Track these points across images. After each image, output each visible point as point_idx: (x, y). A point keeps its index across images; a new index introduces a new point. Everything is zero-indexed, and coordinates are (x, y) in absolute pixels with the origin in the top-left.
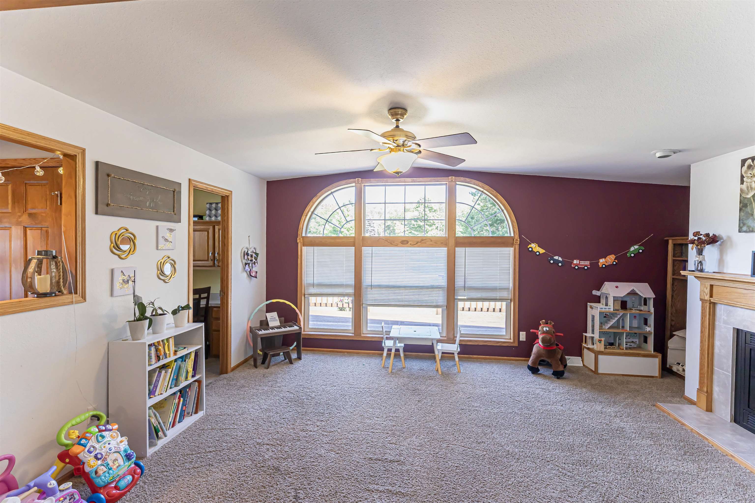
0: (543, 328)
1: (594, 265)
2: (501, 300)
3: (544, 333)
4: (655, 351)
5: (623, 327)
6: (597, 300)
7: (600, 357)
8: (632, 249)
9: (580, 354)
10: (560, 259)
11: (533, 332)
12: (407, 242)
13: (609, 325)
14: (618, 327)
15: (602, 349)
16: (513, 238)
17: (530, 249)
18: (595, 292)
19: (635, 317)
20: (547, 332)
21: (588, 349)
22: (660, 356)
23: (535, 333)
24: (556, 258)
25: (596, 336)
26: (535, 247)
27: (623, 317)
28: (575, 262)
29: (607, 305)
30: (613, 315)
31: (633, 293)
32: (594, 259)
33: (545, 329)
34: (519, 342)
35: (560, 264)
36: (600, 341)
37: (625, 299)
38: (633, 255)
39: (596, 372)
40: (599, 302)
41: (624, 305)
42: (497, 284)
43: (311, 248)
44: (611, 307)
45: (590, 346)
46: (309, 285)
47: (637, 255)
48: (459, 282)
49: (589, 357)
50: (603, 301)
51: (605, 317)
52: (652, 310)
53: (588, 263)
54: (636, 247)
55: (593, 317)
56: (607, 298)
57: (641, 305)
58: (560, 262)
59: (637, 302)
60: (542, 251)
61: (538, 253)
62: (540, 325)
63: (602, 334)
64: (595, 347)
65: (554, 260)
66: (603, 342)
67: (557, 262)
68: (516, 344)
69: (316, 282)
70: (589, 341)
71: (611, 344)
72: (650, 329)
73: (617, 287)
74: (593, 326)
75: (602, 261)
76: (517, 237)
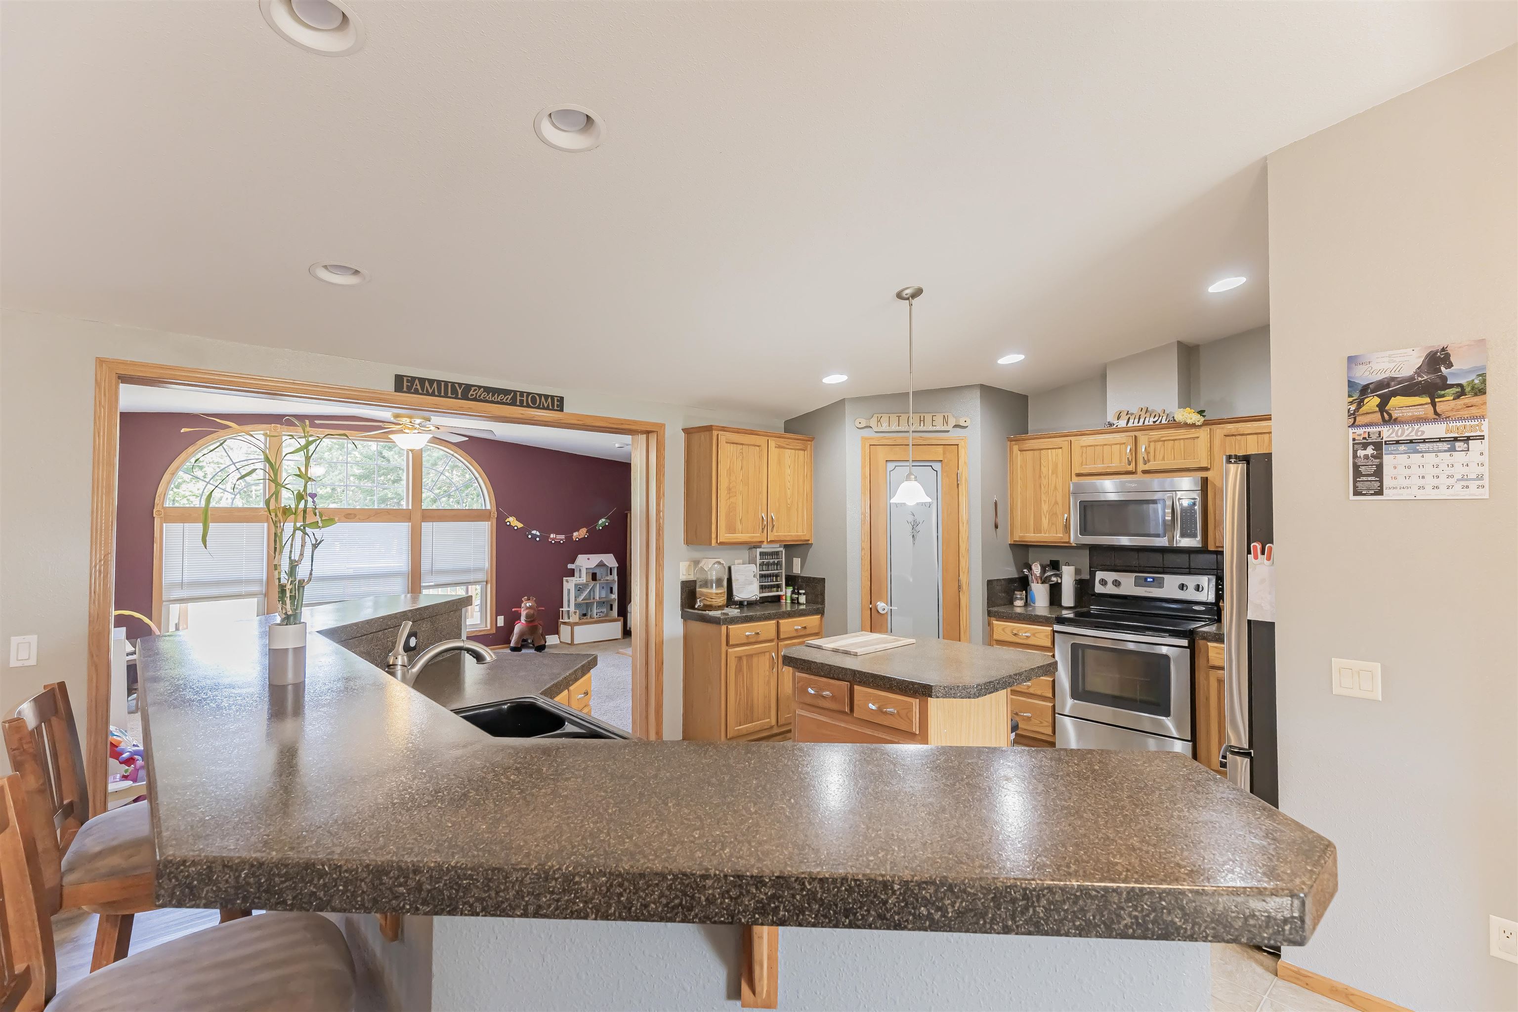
0: (525, 604)
1: (569, 538)
2: (475, 583)
3: (527, 608)
4: (618, 615)
5: (594, 598)
6: (572, 573)
7: (576, 628)
8: (600, 522)
9: (556, 632)
10: (538, 533)
11: (515, 611)
12: (355, 515)
13: (582, 597)
14: (590, 599)
15: (577, 620)
16: (490, 512)
17: (508, 524)
18: (570, 566)
19: (603, 588)
20: (530, 608)
21: (565, 623)
22: (622, 619)
23: (517, 611)
24: (534, 532)
25: (572, 609)
26: (513, 521)
27: (593, 589)
28: (552, 536)
29: (580, 577)
30: (586, 585)
31: (601, 565)
32: (569, 532)
33: (528, 605)
34: (498, 628)
35: (538, 539)
36: (575, 613)
37: (595, 571)
38: (601, 528)
39: (572, 644)
40: (573, 576)
41: (594, 577)
42: (471, 564)
43: (179, 526)
44: (585, 579)
45: (566, 620)
46: (173, 585)
47: (605, 527)
48: (425, 566)
49: (565, 630)
50: (577, 574)
51: (579, 589)
52: (616, 578)
53: (563, 537)
54: (603, 520)
55: (569, 590)
56: (580, 570)
57: (607, 576)
58: (538, 536)
59: (604, 573)
60: (520, 525)
61: (516, 528)
62: (523, 602)
63: (577, 606)
64: (571, 620)
65: (533, 535)
66: (578, 614)
67: (534, 536)
68: (494, 631)
69: (186, 579)
70: (565, 616)
71: (585, 615)
72: (615, 596)
73: (588, 559)
74: (569, 601)
75: (575, 534)
76: (494, 509)
